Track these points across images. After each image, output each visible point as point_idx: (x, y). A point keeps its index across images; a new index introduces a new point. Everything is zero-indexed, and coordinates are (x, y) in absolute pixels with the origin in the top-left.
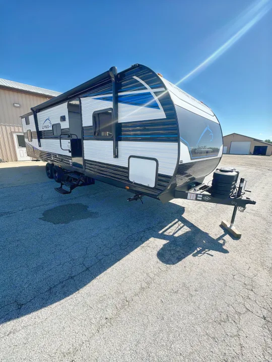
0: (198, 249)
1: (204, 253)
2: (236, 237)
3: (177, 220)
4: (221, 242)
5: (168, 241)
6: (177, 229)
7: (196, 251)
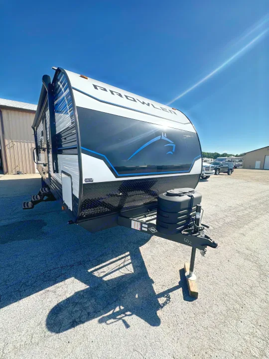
0: (117, 309)
1: (120, 319)
2: (190, 296)
3: (128, 253)
4: (161, 300)
5: (88, 287)
6: (118, 267)
7: (111, 312)
